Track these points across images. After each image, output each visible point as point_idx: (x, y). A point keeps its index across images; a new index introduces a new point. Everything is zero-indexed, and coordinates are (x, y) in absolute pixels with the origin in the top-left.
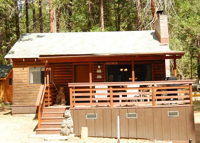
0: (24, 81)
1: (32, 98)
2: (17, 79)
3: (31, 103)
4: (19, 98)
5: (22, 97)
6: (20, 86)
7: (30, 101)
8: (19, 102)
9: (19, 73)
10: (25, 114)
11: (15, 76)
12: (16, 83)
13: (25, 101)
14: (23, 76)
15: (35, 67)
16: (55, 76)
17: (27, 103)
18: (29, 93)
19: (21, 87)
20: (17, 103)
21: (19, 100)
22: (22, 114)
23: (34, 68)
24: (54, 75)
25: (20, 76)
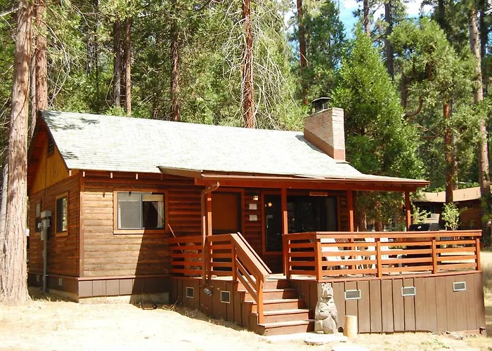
0: (105, 222)
1: (122, 262)
2: (89, 216)
3: (122, 272)
4: (93, 261)
5: (101, 260)
6: (98, 234)
7: (117, 268)
8: (94, 270)
9: (94, 204)
10: (108, 298)
11: (87, 211)
12: (88, 225)
13: (108, 267)
14: (104, 212)
15: (130, 193)
16: (171, 213)
17: (112, 273)
18: (118, 250)
19: (99, 236)
20: (90, 273)
21: (94, 266)
22: (101, 296)
23: (128, 194)
24: (169, 210)
25: (96, 211)
